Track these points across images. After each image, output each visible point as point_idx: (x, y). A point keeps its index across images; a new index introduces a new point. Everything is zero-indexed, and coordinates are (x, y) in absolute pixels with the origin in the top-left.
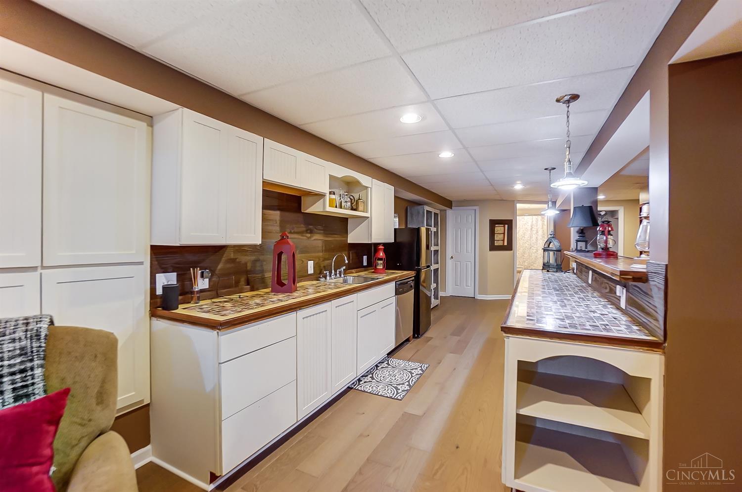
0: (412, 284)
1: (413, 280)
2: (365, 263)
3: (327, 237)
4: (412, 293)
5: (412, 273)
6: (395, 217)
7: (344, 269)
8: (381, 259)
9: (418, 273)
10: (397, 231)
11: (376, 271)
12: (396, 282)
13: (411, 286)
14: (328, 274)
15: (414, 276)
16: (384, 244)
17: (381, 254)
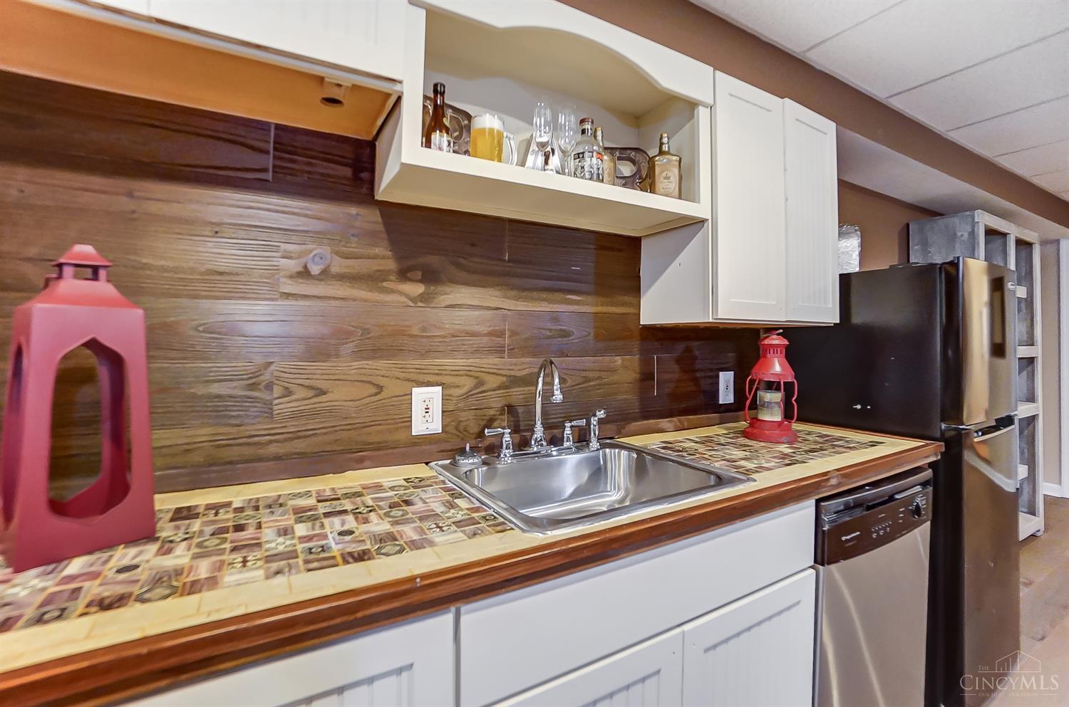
0: (920, 501)
1: (924, 484)
2: (726, 395)
3: (526, 299)
4: (919, 539)
5: (924, 452)
6: (841, 235)
7: (600, 421)
8: (772, 386)
9: (955, 445)
10: (854, 281)
11: (755, 431)
12: (818, 502)
13: (918, 511)
14: (507, 438)
15: (931, 465)
16: (789, 331)
17: (777, 368)
